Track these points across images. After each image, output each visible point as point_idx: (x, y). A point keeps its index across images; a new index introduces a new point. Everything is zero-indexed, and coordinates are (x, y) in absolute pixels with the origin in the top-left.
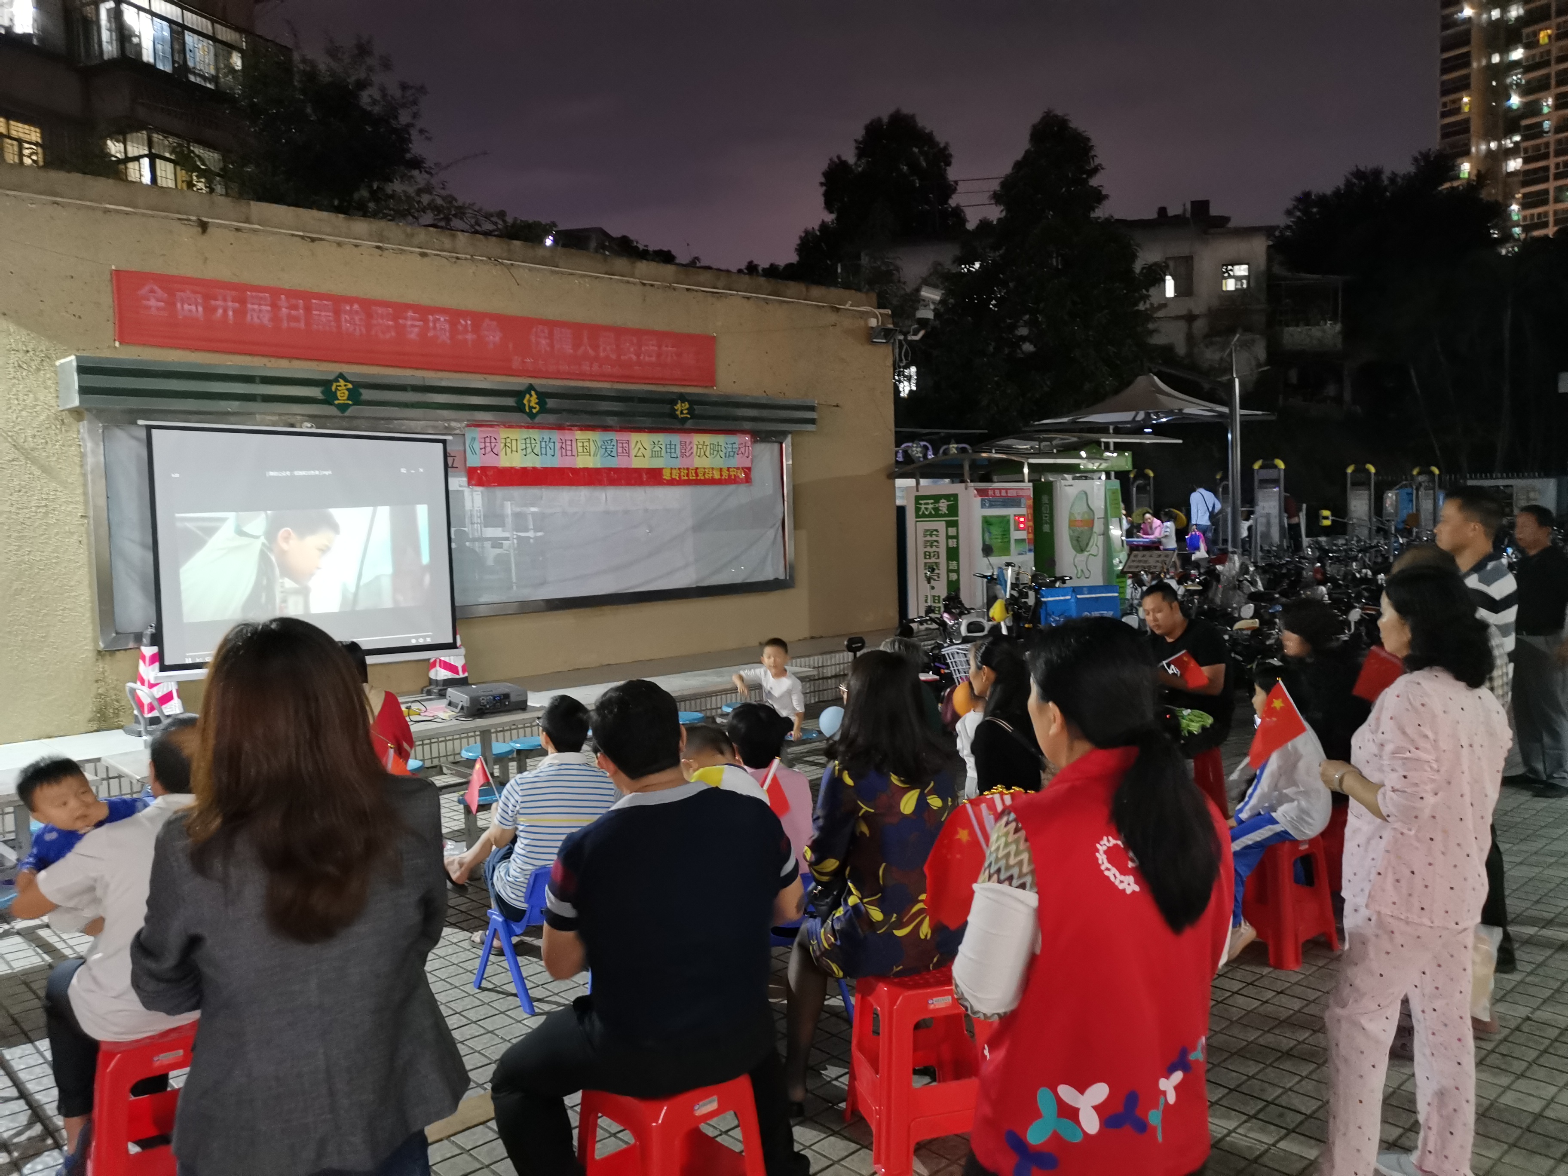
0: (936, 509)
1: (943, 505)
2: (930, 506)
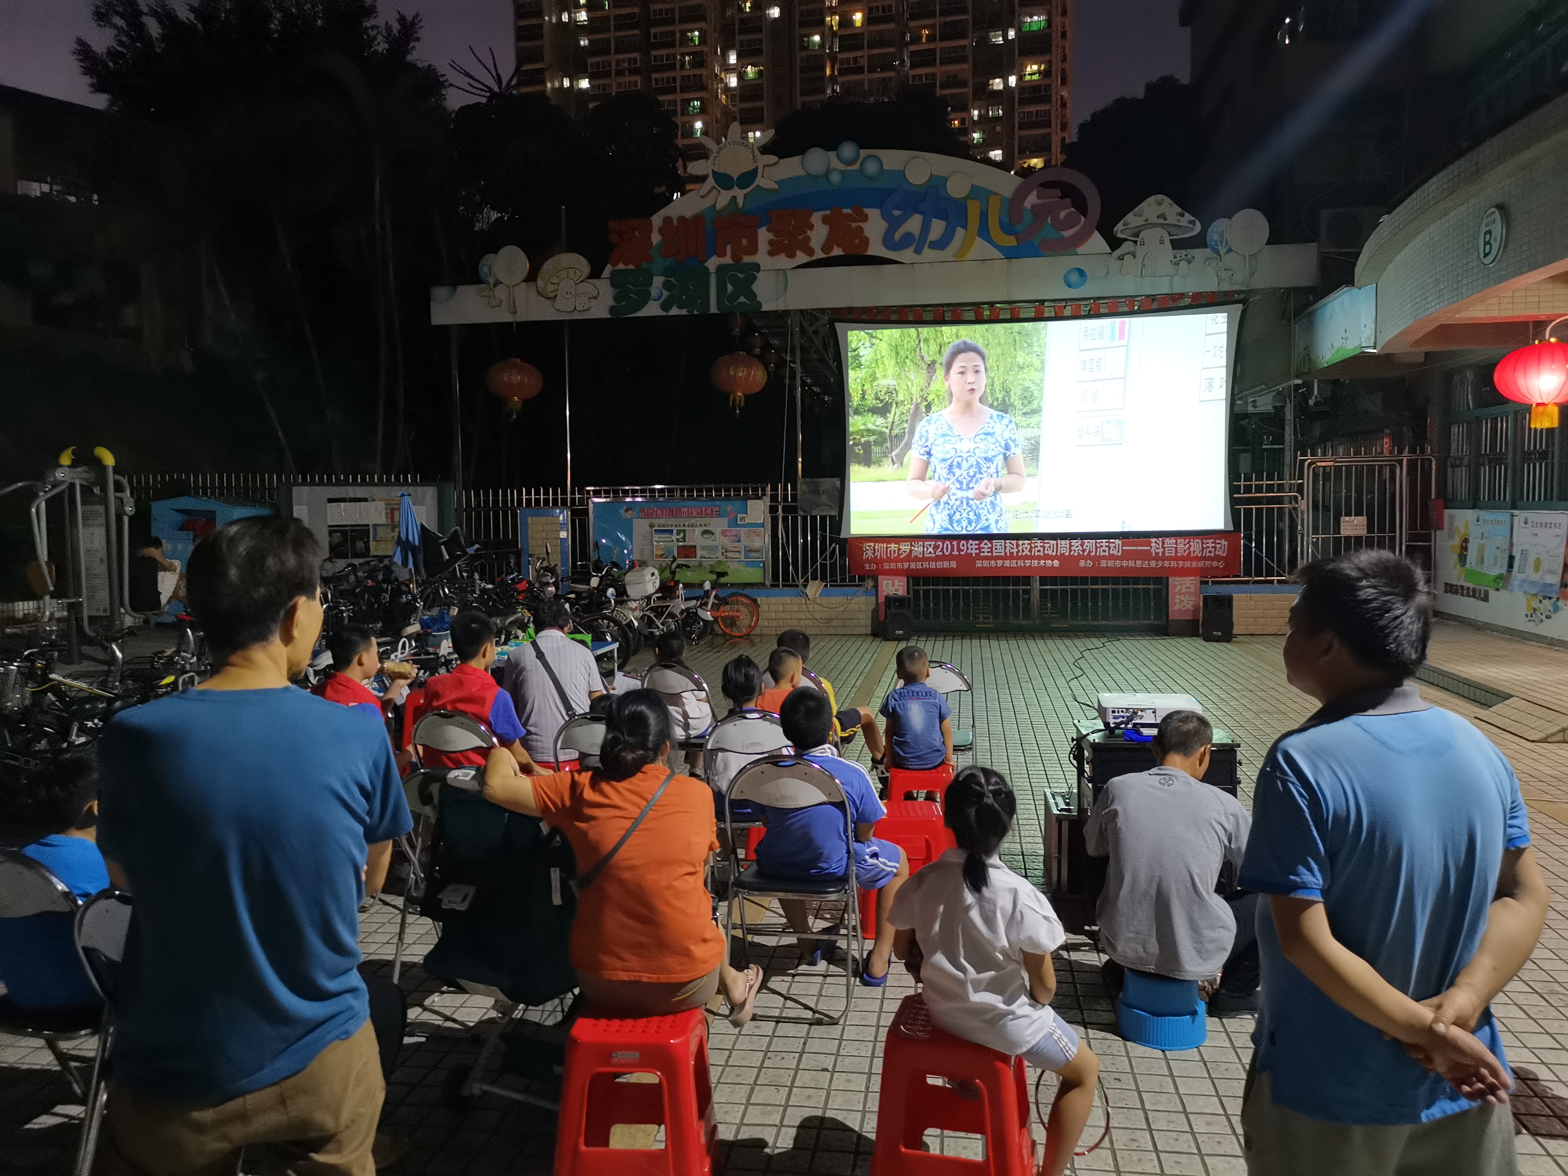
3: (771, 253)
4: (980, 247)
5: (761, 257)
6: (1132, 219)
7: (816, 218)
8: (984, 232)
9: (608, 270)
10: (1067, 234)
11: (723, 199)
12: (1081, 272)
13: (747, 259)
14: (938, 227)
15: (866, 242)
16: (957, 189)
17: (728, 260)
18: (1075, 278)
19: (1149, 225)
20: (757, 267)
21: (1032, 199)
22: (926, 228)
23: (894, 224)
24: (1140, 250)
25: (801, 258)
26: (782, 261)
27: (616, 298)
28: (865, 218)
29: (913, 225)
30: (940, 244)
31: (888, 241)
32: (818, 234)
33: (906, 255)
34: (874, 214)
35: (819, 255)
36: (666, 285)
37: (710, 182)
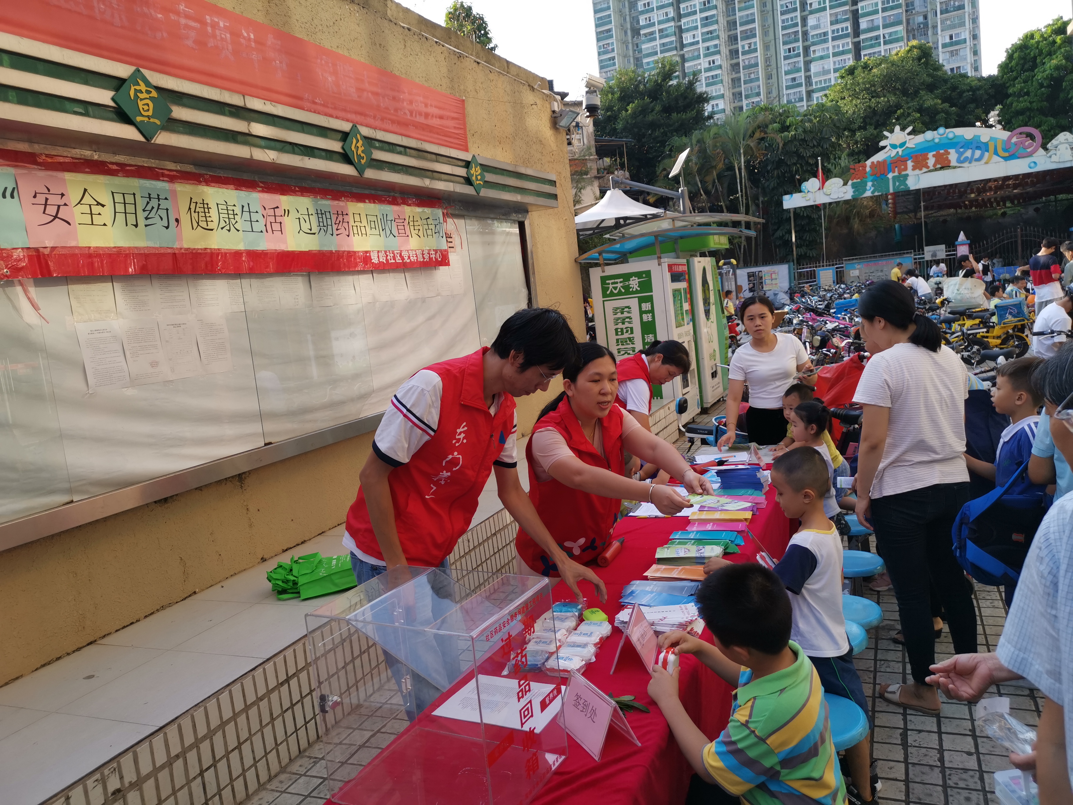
0: (627, 288)
1: (634, 283)
2: (619, 285)
3: (913, 170)
4: (996, 158)
5: (909, 171)
6: (1054, 142)
7: (930, 155)
8: (996, 153)
9: (850, 182)
10: (1029, 150)
11: (893, 153)
12: (1035, 163)
13: (904, 173)
14: (978, 153)
15: (950, 161)
16: (984, 139)
17: (896, 174)
18: (1032, 165)
19: (1061, 143)
20: (907, 175)
21: (1014, 140)
22: (973, 154)
23: (961, 154)
24: (1058, 153)
25: (925, 170)
26: (917, 172)
27: (854, 192)
28: (949, 153)
29: (968, 153)
30: (979, 160)
31: (959, 161)
32: (931, 161)
33: (966, 164)
34: (952, 151)
35: (931, 168)
36: (872, 186)
37: (888, 148)
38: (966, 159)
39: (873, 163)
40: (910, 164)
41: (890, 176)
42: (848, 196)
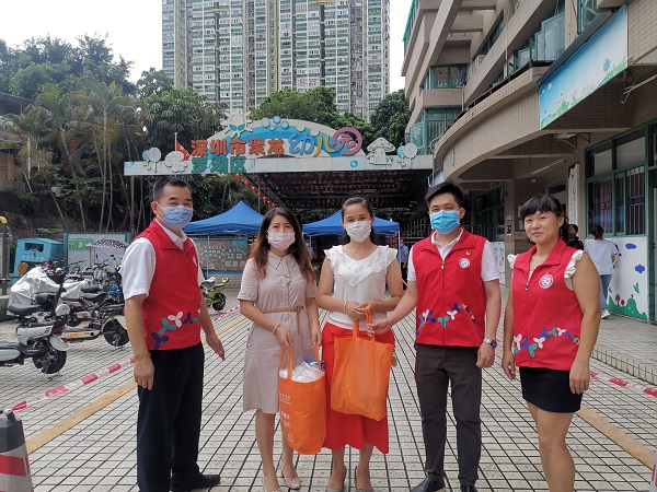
3: (250, 153)
6: (373, 145)
7: (266, 141)
8: (323, 148)
9: (191, 158)
10: (352, 150)
11: (232, 134)
12: (356, 162)
13: (241, 155)
14: (308, 145)
15: (283, 150)
16: (314, 133)
17: (235, 155)
18: (354, 164)
19: (378, 147)
20: (245, 158)
21: (340, 138)
22: (304, 146)
23: (293, 145)
24: (376, 156)
27: (194, 167)
28: (283, 142)
29: (300, 145)
30: (309, 152)
31: (291, 150)
34: (286, 141)
35: (267, 154)
36: (212, 163)
37: (228, 128)
38: (298, 151)
39: (213, 141)
40: (247, 147)
41: (229, 156)
42: (189, 171)
